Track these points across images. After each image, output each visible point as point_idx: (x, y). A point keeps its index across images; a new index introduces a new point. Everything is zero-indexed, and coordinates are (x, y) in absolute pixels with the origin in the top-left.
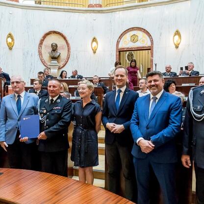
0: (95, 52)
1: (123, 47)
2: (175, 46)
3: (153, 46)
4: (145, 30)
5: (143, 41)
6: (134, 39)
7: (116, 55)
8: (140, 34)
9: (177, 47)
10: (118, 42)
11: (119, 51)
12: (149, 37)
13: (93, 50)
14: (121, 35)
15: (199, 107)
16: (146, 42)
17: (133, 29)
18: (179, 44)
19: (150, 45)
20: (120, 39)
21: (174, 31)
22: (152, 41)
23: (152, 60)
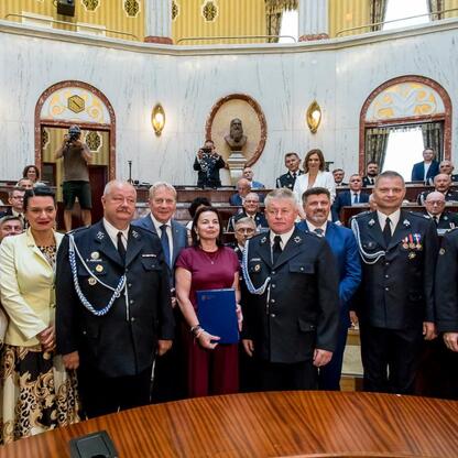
1: (50, 118)
2: (154, 132)
3: (114, 126)
4: (98, 91)
5: (95, 112)
6: (75, 104)
7: (36, 133)
8: (88, 97)
9: (158, 134)
10: (39, 106)
11: (42, 126)
12: (107, 106)
15: (370, 244)
16: (100, 116)
17: (73, 83)
18: (161, 129)
19: (109, 123)
20: (45, 99)
21: (154, 105)
22: (112, 115)
23: (114, 152)
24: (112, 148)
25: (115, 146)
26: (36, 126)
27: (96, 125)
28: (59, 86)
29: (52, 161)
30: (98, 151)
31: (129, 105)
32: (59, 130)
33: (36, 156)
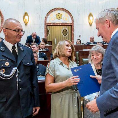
0: (26, 25)
1: (50, 22)
2: (89, 24)
3: (73, 23)
4: (67, 10)
5: (66, 19)
7: (45, 28)
8: (63, 13)
9: (91, 25)
10: (46, 18)
11: (47, 25)
12: (70, 16)
13: (25, 23)
14: (49, 12)
16: (68, 20)
17: (58, 9)
18: (92, 23)
19: (71, 22)
20: (48, 16)
22: (73, 19)
23: (73, 34)
24: (73, 32)
25: (73, 31)
26: (45, 26)
27: (66, 24)
28: (53, 10)
29: (51, 40)
30: (67, 36)
31: (79, 15)
32: (53, 26)
33: (45, 37)
